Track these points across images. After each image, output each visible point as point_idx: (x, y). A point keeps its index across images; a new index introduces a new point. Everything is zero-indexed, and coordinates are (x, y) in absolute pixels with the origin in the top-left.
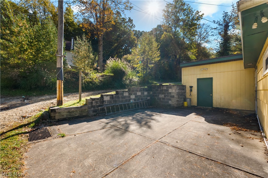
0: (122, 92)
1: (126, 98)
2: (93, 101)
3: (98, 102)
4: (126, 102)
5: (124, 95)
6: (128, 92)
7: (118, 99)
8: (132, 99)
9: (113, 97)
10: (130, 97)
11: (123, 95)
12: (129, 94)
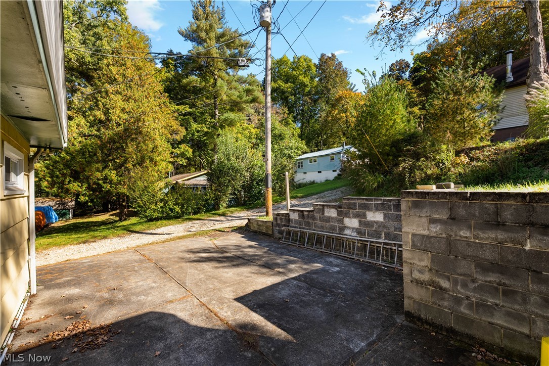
0: (321, 208)
1: (332, 222)
2: (278, 217)
3: (283, 220)
4: (332, 233)
5: (326, 214)
6: (336, 209)
7: (313, 220)
8: (348, 228)
9: (303, 214)
10: (341, 221)
11: (323, 213)
12: (338, 215)
